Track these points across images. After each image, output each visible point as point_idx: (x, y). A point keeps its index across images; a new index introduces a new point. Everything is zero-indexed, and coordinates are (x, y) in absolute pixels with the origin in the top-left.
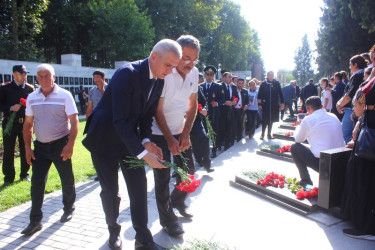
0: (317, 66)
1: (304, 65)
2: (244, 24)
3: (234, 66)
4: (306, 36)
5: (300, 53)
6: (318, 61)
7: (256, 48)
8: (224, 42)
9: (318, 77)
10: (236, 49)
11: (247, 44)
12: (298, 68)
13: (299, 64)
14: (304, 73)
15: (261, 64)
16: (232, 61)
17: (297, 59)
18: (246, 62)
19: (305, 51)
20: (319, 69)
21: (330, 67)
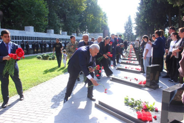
0: (135, 31)
1: (129, 31)
2: (99, 9)
3: (94, 30)
4: (130, 17)
5: (127, 25)
6: (136, 29)
7: (105, 21)
8: (89, 18)
9: (136, 36)
10: (95, 22)
11: (101, 19)
12: (126, 32)
13: (126, 30)
14: (129, 34)
15: (108, 30)
16: (93, 28)
17: (125, 27)
18: (101, 28)
19: (129, 23)
20: (136, 33)
21: (142, 31)
